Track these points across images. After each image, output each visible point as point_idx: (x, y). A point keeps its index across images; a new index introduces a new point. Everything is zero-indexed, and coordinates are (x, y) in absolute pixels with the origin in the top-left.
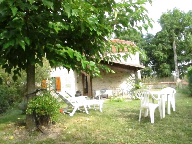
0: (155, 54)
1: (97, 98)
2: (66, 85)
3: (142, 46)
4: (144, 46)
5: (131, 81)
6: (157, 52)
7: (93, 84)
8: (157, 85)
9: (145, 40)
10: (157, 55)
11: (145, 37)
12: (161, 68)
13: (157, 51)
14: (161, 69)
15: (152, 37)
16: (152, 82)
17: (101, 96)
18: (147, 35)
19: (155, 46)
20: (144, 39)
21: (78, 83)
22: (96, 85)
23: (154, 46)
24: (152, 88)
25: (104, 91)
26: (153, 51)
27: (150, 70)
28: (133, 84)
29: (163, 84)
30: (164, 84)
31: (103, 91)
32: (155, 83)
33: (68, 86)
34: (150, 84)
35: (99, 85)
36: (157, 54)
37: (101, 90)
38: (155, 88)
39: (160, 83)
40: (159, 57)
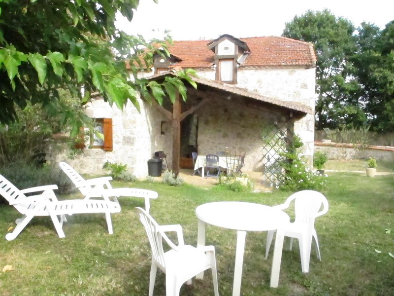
0: (376, 76)
1: (198, 173)
2: (123, 138)
3: (347, 54)
4: (351, 54)
5: (277, 142)
6: (380, 72)
7: (200, 138)
8: (367, 151)
9: (358, 40)
10: (381, 77)
11: (359, 33)
12: (386, 109)
13: (382, 69)
14: (385, 112)
15: (375, 33)
16: (355, 143)
17: (207, 169)
18: (362, 28)
19: (380, 55)
20: (354, 39)
21: (162, 133)
22: (208, 141)
23: (377, 55)
24: (354, 157)
25: (213, 158)
26: (371, 66)
27: (358, 113)
28: (281, 150)
29: (381, 152)
30: (383, 150)
31: (211, 158)
32: (362, 146)
33: (128, 141)
34: (349, 147)
35: (213, 143)
36: (381, 75)
37: (207, 157)
38: (359, 157)
39: (373, 147)
40: (385, 84)
